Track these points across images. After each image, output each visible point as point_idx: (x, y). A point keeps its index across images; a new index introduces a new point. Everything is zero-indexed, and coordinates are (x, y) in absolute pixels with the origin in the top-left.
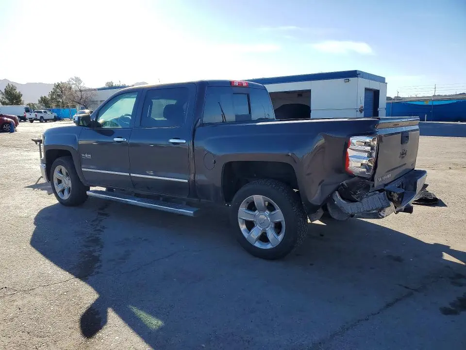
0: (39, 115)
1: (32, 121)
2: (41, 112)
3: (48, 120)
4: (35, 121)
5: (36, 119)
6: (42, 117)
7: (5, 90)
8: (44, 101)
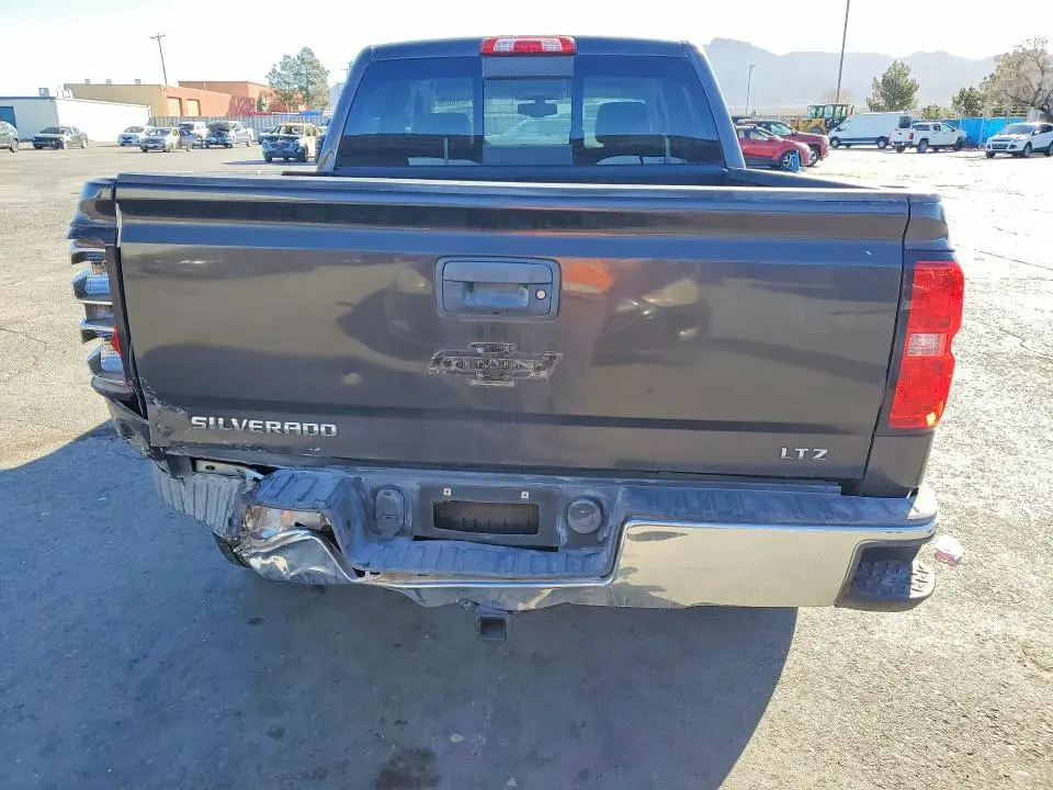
0: (919, 136)
1: (900, 149)
2: (926, 128)
3: (943, 147)
4: (907, 150)
5: (911, 145)
6: (925, 140)
7: (884, 76)
8: (968, 102)
